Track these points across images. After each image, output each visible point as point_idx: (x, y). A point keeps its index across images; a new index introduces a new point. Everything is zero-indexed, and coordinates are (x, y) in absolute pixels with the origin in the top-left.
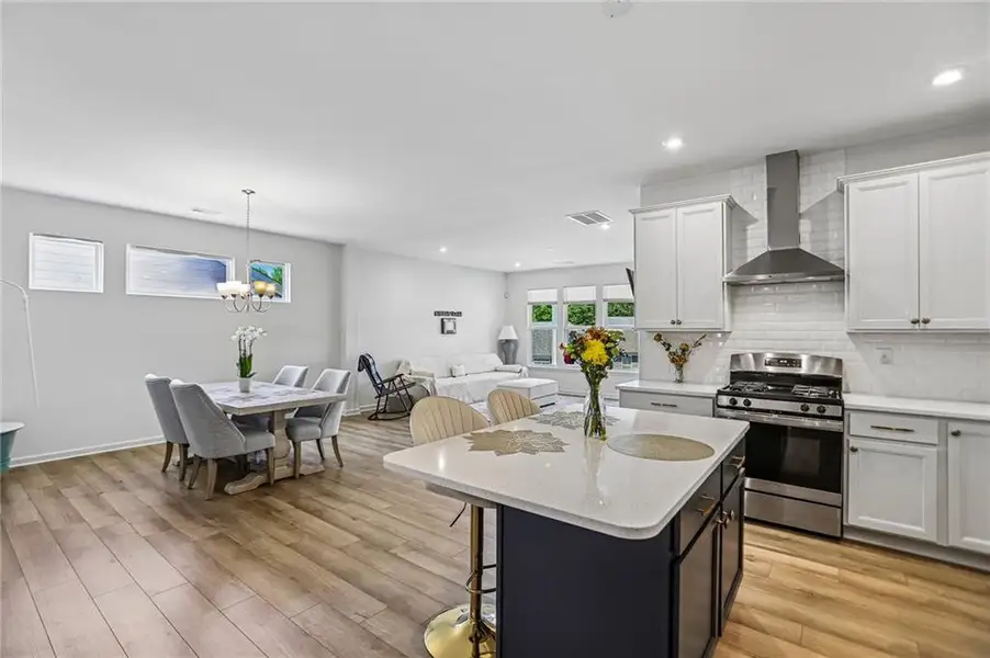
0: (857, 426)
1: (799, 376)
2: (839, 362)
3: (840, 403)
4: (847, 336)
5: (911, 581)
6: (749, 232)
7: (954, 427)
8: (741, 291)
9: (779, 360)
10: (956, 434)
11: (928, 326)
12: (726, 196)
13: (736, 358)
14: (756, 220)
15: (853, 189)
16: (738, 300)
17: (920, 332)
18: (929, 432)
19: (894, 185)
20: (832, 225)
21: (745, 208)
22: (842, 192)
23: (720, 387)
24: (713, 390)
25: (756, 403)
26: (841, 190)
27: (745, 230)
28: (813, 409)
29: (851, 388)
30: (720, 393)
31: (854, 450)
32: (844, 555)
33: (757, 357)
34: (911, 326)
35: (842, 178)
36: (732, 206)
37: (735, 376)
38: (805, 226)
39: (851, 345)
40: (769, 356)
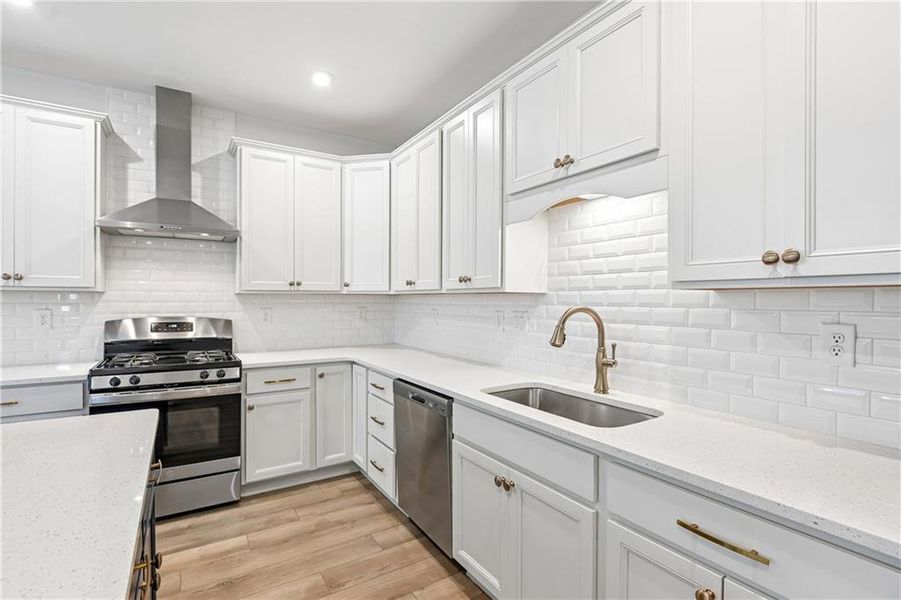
0: (254, 384)
1: (190, 341)
2: (228, 324)
3: (238, 364)
4: (236, 298)
6: (130, 172)
7: (320, 370)
8: (118, 242)
9: (168, 324)
10: (321, 376)
11: (300, 288)
12: (103, 115)
13: (111, 326)
14: (140, 159)
15: (247, 152)
16: (118, 253)
17: (295, 293)
18: (304, 378)
19: (278, 160)
20: (222, 185)
21: (125, 139)
22: (234, 156)
23: (93, 365)
24: (83, 371)
25: (145, 379)
26: (233, 152)
27: (125, 168)
28: (213, 374)
29: (239, 349)
30: (93, 373)
31: (251, 408)
33: (137, 322)
34: (288, 288)
35: (236, 139)
36: (107, 133)
37: (110, 349)
38: (196, 179)
39: (238, 305)
40: (152, 321)
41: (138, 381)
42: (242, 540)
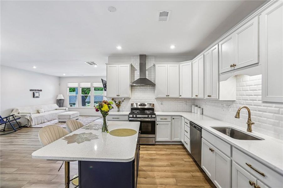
0: (158, 119)
1: (146, 108)
2: (153, 104)
3: (155, 114)
4: (155, 99)
5: (167, 150)
6: (135, 73)
7: (173, 117)
8: (133, 87)
9: (142, 105)
10: (173, 119)
11: (169, 97)
12: (131, 63)
13: (132, 105)
14: (137, 70)
15: (157, 65)
16: (133, 90)
17: (168, 98)
18: (169, 119)
19: (163, 66)
20: (152, 73)
21: (134, 66)
23: (129, 112)
24: (128, 113)
25: (138, 116)
26: (154, 65)
27: (134, 72)
28: (150, 116)
29: (156, 110)
30: (130, 114)
31: (157, 124)
32: (156, 148)
33: (136, 104)
34: (166, 97)
35: (155, 63)
36: (132, 66)
37: (132, 109)
38: (147, 72)
39: (156, 101)
40: (139, 104)
42: (155, 152)
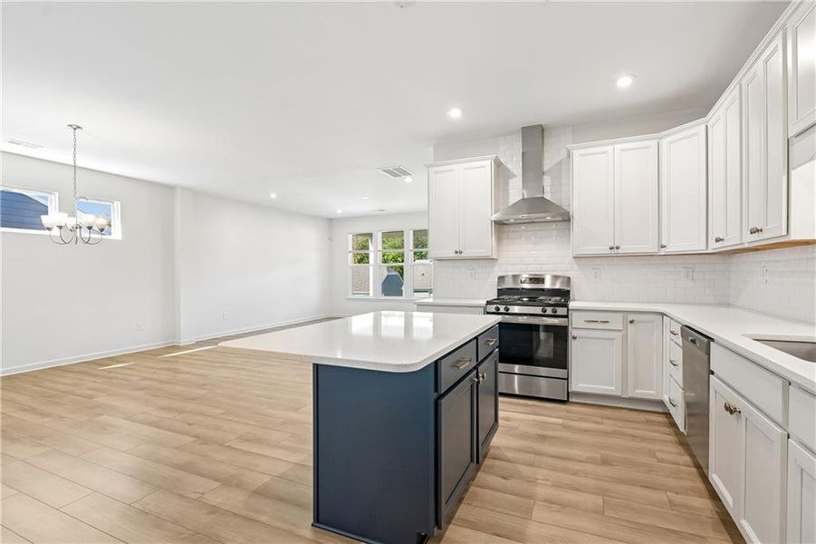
0: (577, 323)
1: (543, 290)
2: (568, 279)
3: (566, 306)
4: (573, 261)
5: (605, 421)
6: (510, 184)
7: (631, 317)
8: (506, 229)
9: (530, 279)
10: (631, 322)
11: (619, 251)
12: (495, 156)
13: (501, 279)
14: (514, 175)
15: (576, 154)
17: (615, 256)
18: (616, 321)
19: (601, 153)
20: (563, 180)
21: (508, 166)
22: (569, 156)
24: (483, 300)
25: (516, 309)
27: (508, 183)
28: (549, 311)
29: (576, 297)
30: (488, 303)
31: (575, 338)
32: (568, 411)
33: (514, 277)
34: (609, 251)
35: (570, 146)
36: (498, 164)
37: (501, 292)
38: (547, 181)
39: (575, 265)
41: (508, 310)
